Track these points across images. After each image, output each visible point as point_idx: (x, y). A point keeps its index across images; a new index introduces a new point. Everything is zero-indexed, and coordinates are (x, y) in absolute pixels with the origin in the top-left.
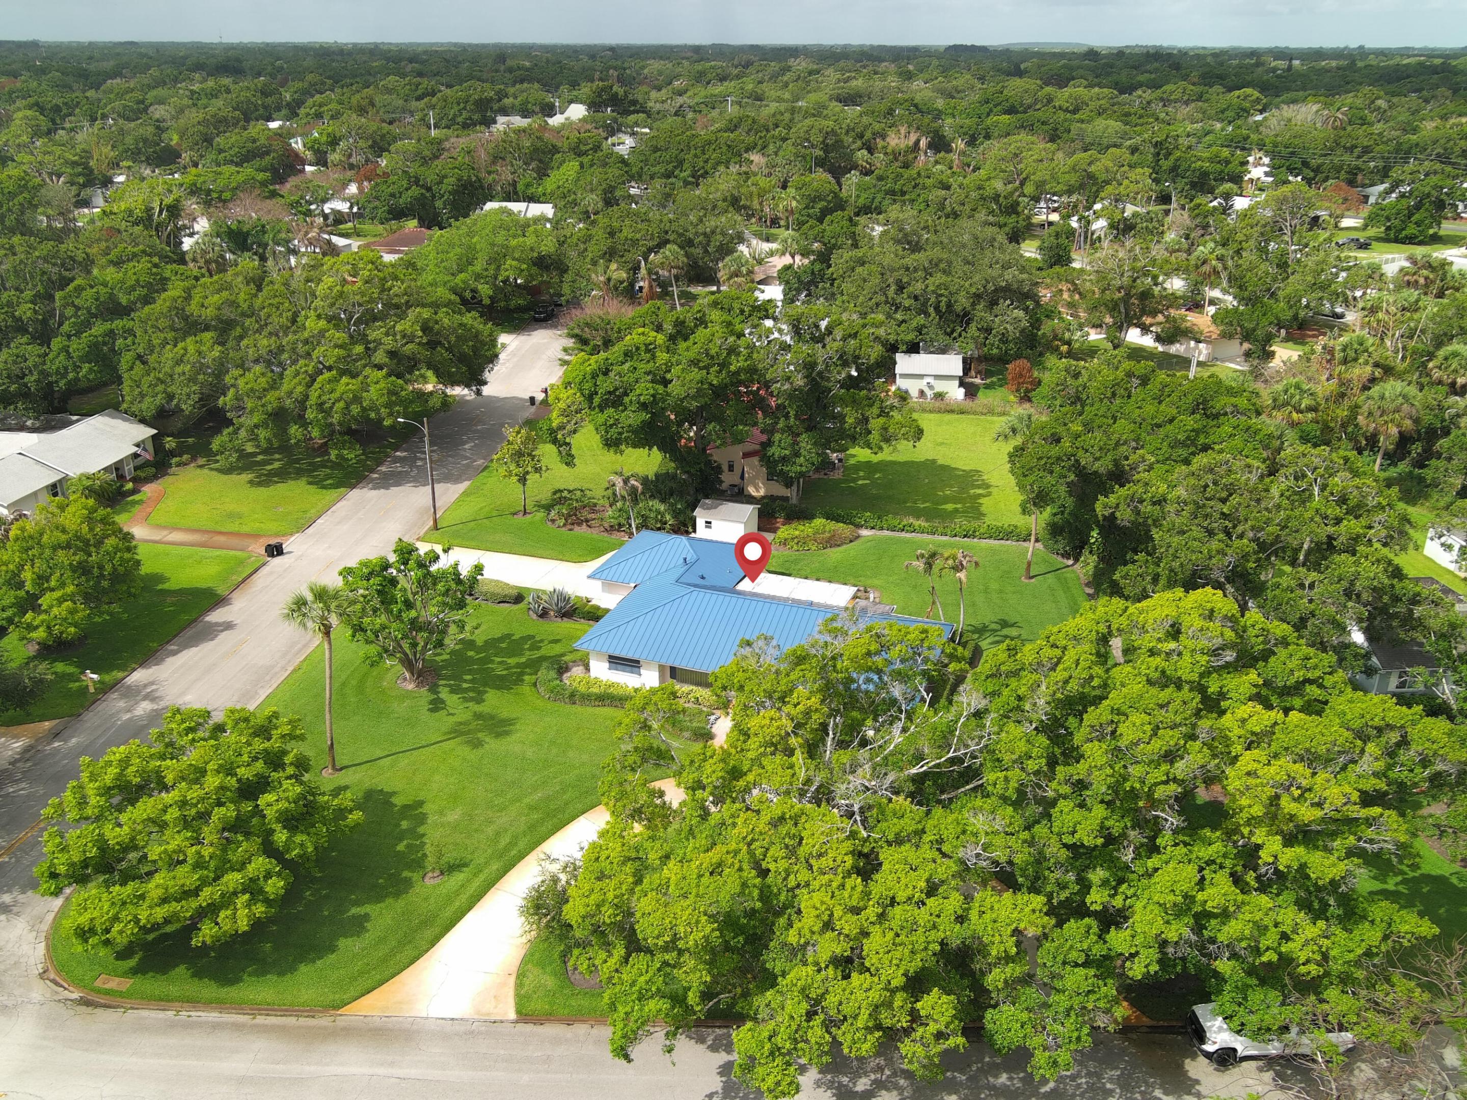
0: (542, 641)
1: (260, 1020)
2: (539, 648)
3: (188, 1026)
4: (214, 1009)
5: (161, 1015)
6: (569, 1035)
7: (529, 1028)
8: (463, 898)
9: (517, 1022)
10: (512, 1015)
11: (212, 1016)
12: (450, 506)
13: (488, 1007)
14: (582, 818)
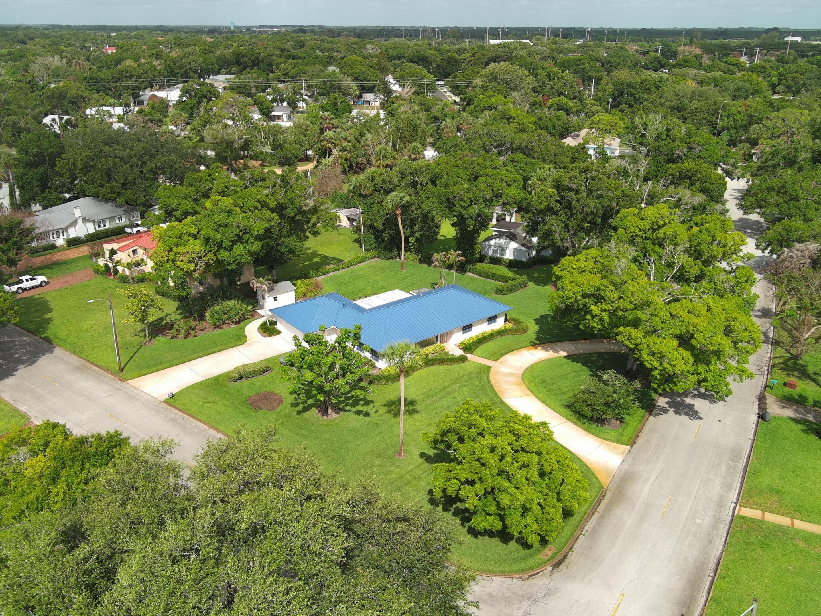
1: (600, 510)
3: (595, 531)
5: (581, 540)
6: (645, 438)
7: (636, 446)
9: (631, 447)
10: (628, 447)
11: (590, 524)
12: (88, 361)
13: (619, 451)
14: (504, 400)
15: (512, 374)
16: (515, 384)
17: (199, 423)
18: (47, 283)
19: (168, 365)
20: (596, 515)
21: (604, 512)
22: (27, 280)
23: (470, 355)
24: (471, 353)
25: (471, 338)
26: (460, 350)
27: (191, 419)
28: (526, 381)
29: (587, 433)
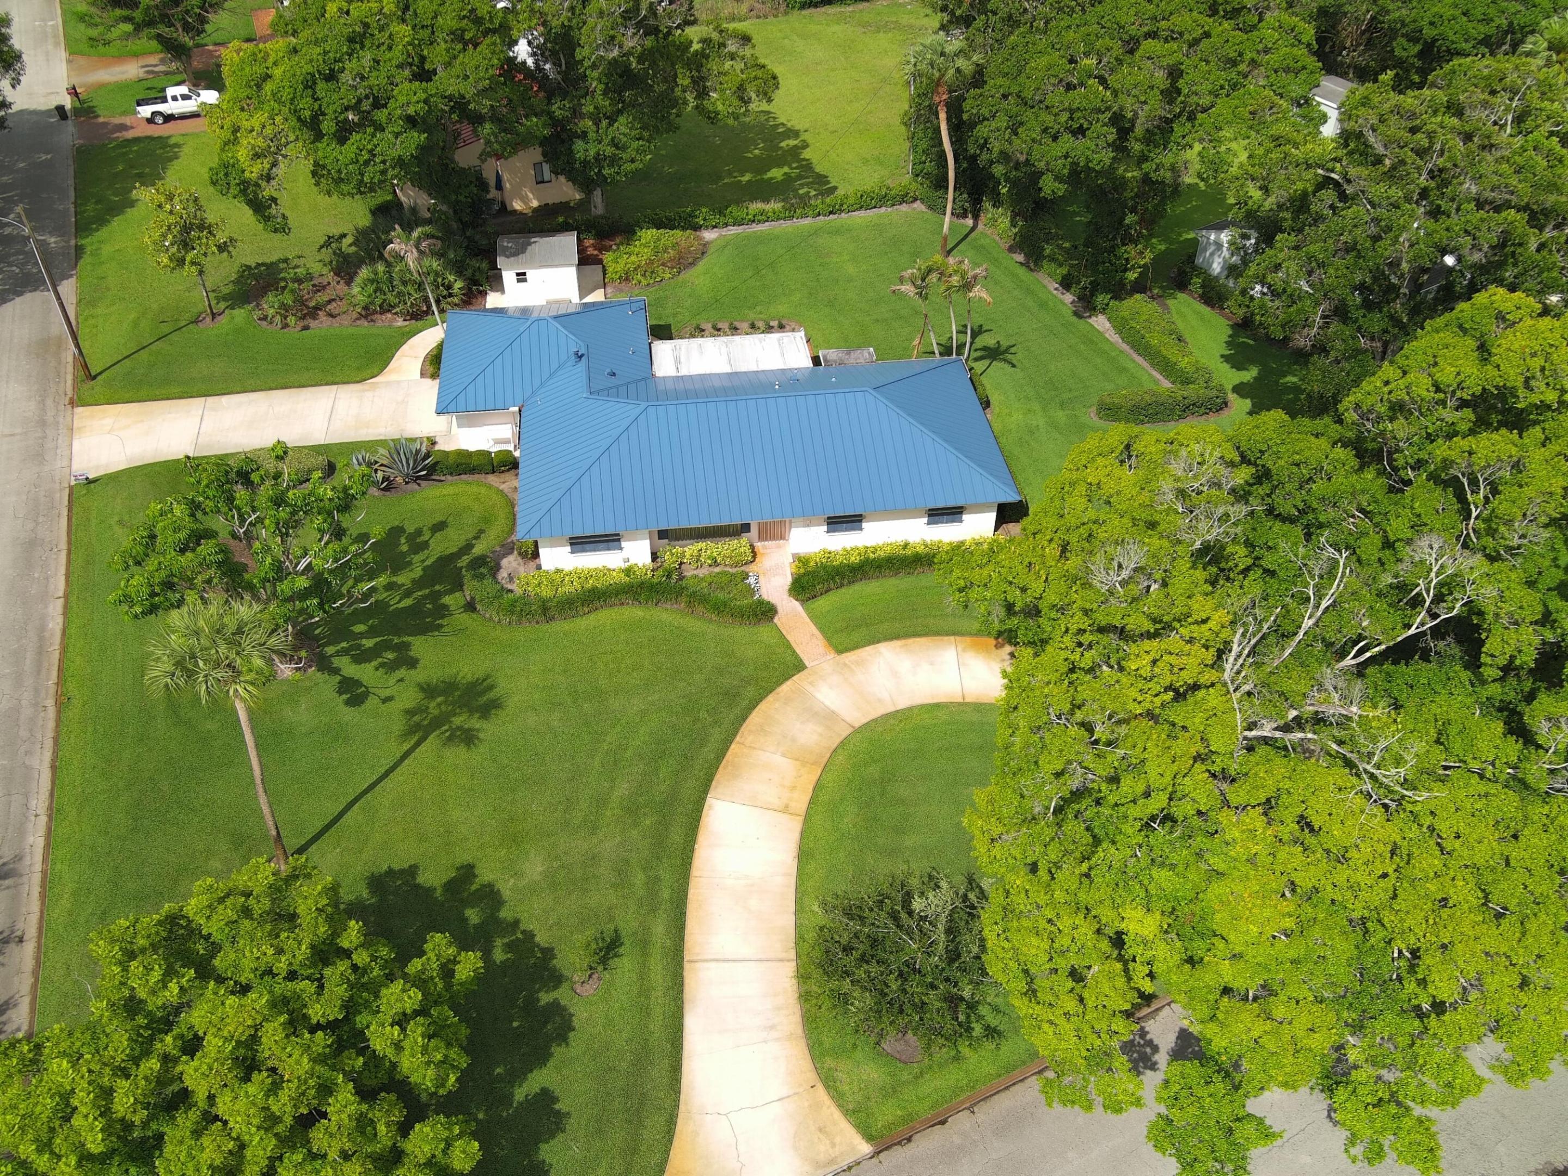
0: (419, 532)
2: (425, 545)
6: (956, 1140)
7: (898, 1155)
8: (658, 996)
9: (877, 1153)
10: (865, 1148)
13: (823, 1149)
14: (710, 801)
15: (830, 717)
16: (800, 758)
17: (63, 570)
19: (176, 390)
22: (175, 98)
23: (797, 605)
24: (803, 602)
25: (847, 553)
26: (789, 580)
27: (63, 555)
28: (840, 759)
29: (799, 1031)
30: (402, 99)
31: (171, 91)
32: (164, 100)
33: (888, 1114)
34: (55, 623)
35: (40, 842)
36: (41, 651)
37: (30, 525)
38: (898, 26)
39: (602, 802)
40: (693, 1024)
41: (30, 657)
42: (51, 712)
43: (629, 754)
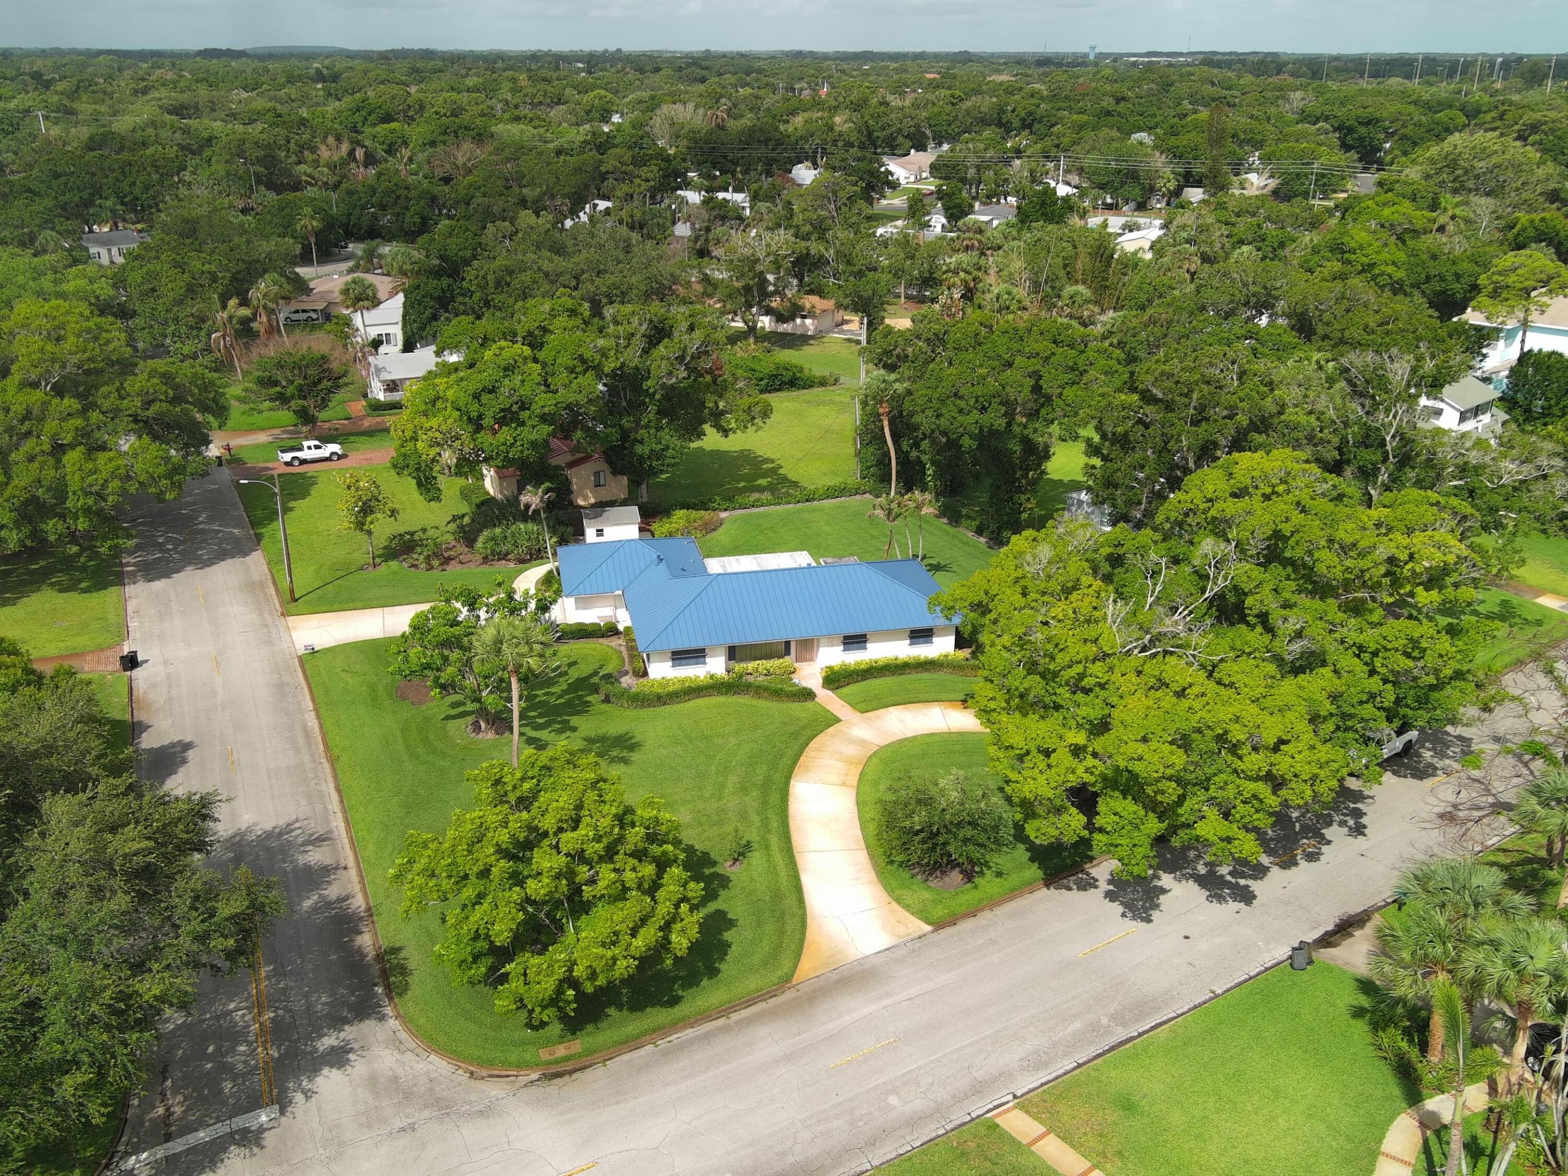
0: (560, 667)
1: (735, 1017)
2: (566, 673)
3: (682, 1047)
4: (685, 1027)
5: (642, 1052)
6: (984, 922)
7: (951, 930)
8: (782, 868)
9: (937, 930)
10: (928, 928)
11: (690, 1033)
12: (273, 578)
13: (902, 930)
14: (792, 782)
15: (863, 743)
16: (849, 761)
17: (308, 697)
18: (340, 457)
19: (360, 604)
20: (721, 1022)
21: (738, 1023)
22: (309, 448)
23: (829, 692)
24: (832, 690)
25: (858, 663)
26: (821, 681)
27: (306, 690)
28: (875, 760)
29: (876, 879)
30: (541, 403)
31: (306, 444)
32: (301, 449)
33: (939, 912)
34: (313, 722)
35: (342, 826)
36: (307, 735)
37: (276, 676)
38: (832, 402)
39: (722, 786)
40: (807, 880)
41: (301, 740)
42: (327, 766)
43: (733, 763)
